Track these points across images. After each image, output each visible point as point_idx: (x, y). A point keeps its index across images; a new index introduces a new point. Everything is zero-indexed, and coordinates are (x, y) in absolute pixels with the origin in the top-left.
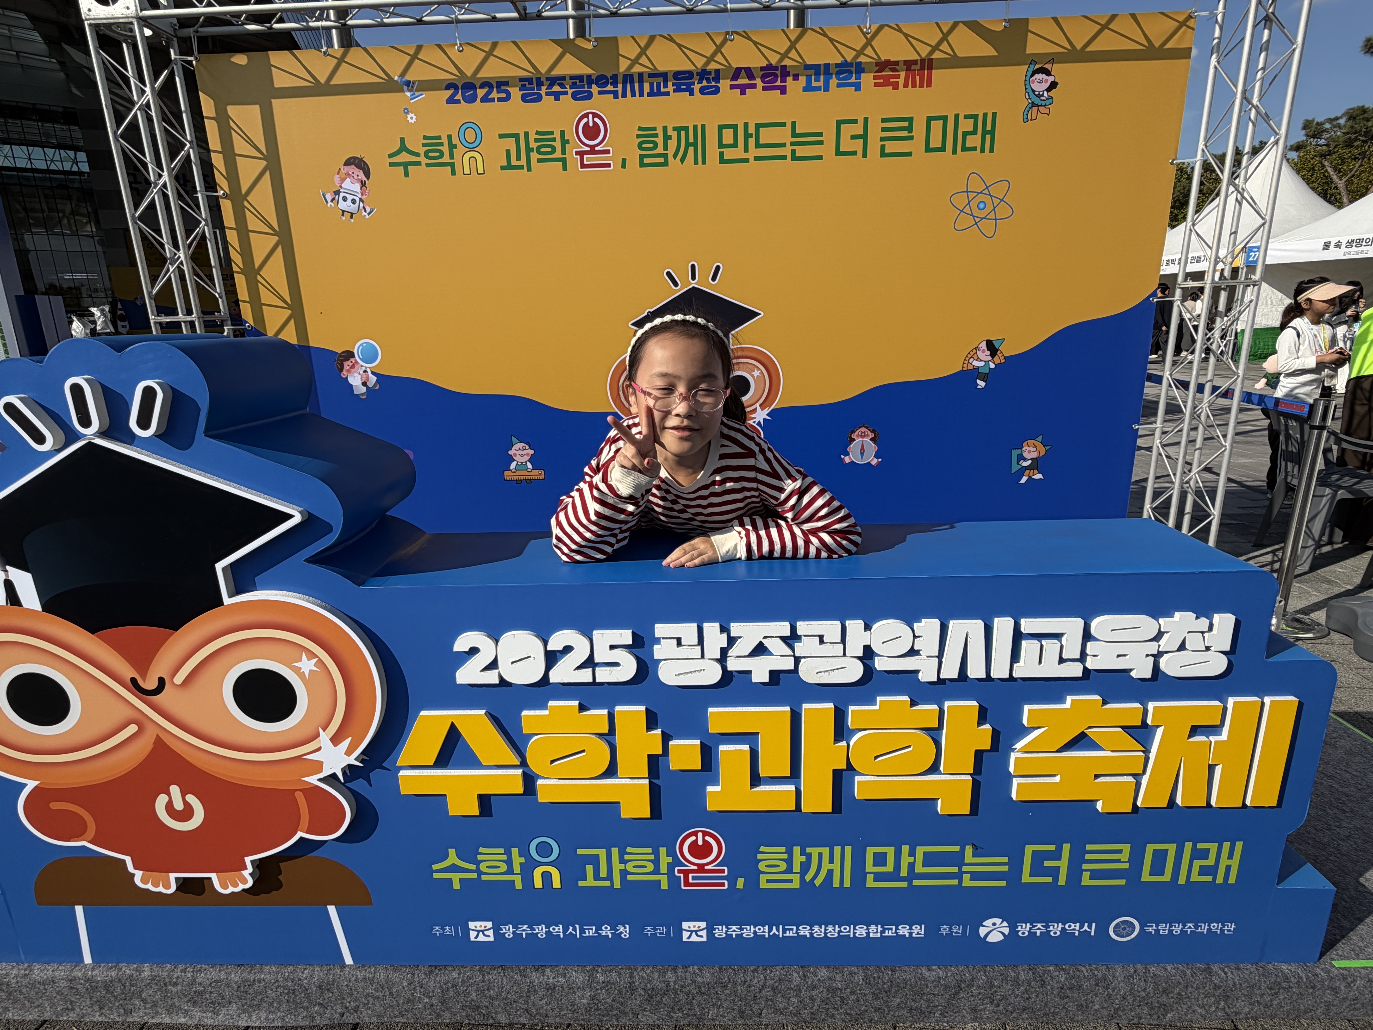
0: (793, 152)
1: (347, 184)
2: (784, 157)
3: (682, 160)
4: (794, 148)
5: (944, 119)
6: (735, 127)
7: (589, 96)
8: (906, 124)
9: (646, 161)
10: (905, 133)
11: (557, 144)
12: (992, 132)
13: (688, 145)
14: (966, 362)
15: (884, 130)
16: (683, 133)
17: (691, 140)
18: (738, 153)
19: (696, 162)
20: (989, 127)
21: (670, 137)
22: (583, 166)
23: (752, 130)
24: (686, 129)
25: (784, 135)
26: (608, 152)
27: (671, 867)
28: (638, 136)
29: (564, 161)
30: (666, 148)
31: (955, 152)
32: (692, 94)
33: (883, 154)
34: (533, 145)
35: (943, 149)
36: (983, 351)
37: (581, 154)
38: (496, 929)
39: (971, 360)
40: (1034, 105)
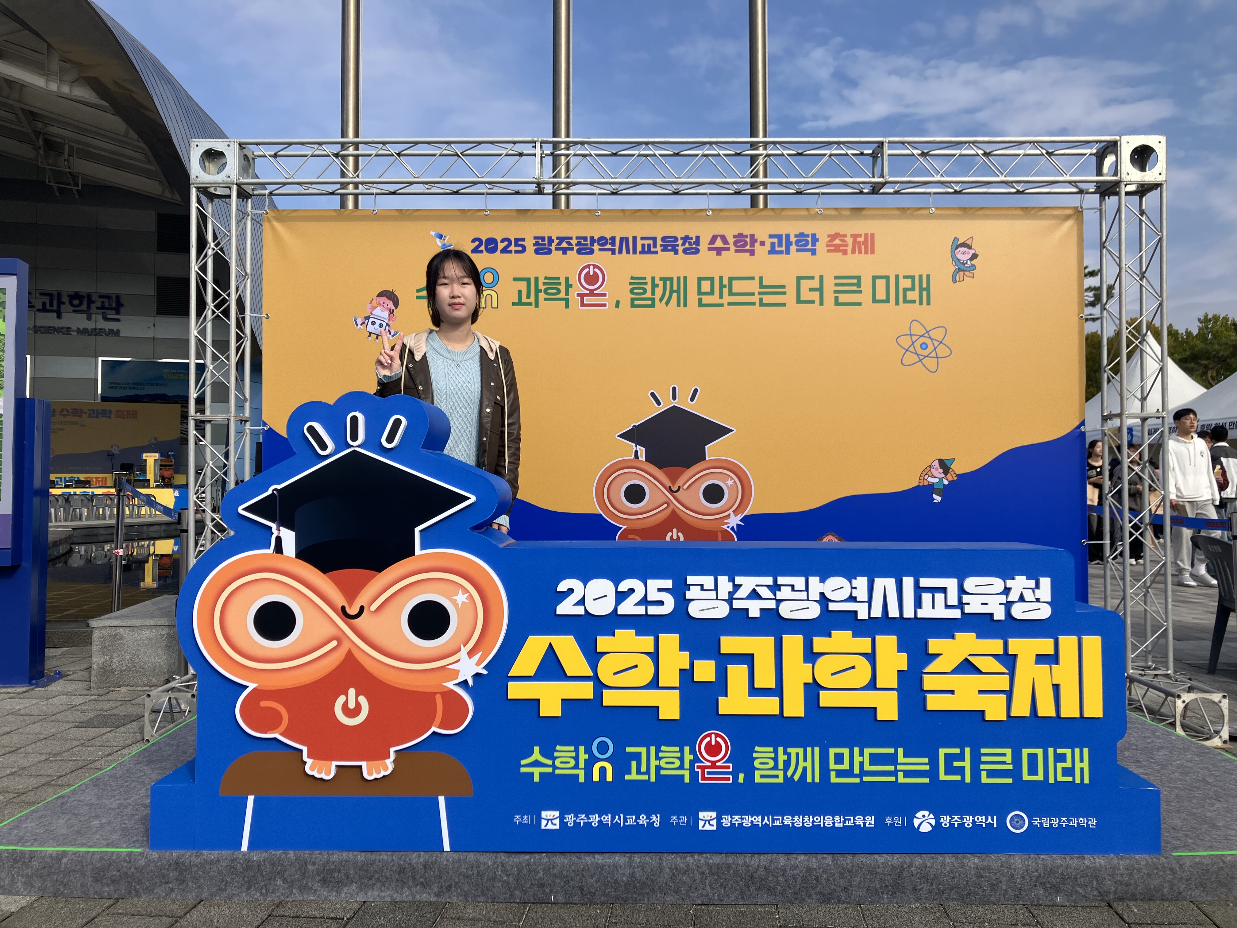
0: (761, 300)
1: (378, 312)
2: (753, 304)
3: (667, 303)
4: (761, 296)
5: (887, 278)
6: (712, 279)
7: (591, 252)
8: (855, 281)
9: (636, 303)
10: (855, 288)
11: (562, 288)
12: (928, 289)
13: (672, 291)
14: (922, 478)
15: (836, 285)
16: (668, 282)
17: (675, 288)
18: (714, 299)
19: (679, 305)
20: (924, 286)
21: (657, 286)
22: (583, 305)
23: (726, 282)
24: (671, 279)
25: (753, 286)
26: (605, 295)
27: (692, 763)
28: (631, 284)
29: (567, 301)
30: (653, 293)
31: (897, 303)
32: (676, 252)
33: (837, 303)
34: (541, 287)
35: (887, 301)
36: (937, 469)
37: (582, 296)
38: (562, 818)
39: (926, 477)
40: (960, 270)
